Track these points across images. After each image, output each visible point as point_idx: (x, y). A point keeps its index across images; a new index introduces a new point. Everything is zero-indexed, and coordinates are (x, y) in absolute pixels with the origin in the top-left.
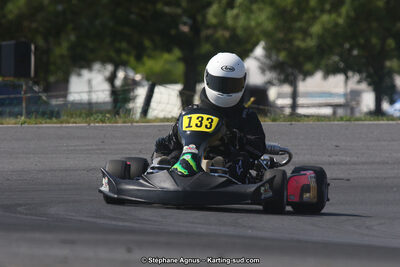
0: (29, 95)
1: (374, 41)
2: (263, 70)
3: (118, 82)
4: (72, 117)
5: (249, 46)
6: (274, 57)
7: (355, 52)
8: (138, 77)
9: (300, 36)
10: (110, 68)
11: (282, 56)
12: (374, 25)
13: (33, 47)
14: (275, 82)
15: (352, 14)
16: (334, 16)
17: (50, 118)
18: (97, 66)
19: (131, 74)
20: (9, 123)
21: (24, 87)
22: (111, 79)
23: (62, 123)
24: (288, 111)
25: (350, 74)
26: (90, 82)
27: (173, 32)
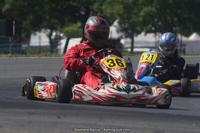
0: (12, 44)
1: (168, 18)
2: (118, 32)
3: (53, 37)
4: (32, 54)
5: (111, 21)
6: (123, 26)
7: (160, 23)
8: (62, 35)
9: (134, 16)
10: (49, 31)
11: (127, 25)
12: (168, 11)
13: (14, 22)
14: (124, 37)
15: (158, 7)
16: (150, 8)
17: (22, 54)
18: (43, 30)
19: (58, 33)
20: (4, 57)
21: (10, 40)
22: (50, 36)
23: (27, 56)
24: (129, 50)
25: (157, 33)
26: (40, 38)
27: (77, 14)
